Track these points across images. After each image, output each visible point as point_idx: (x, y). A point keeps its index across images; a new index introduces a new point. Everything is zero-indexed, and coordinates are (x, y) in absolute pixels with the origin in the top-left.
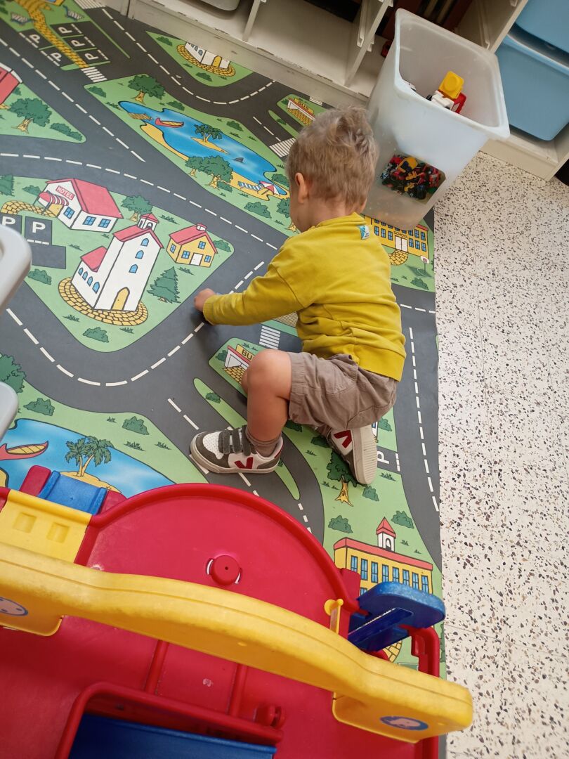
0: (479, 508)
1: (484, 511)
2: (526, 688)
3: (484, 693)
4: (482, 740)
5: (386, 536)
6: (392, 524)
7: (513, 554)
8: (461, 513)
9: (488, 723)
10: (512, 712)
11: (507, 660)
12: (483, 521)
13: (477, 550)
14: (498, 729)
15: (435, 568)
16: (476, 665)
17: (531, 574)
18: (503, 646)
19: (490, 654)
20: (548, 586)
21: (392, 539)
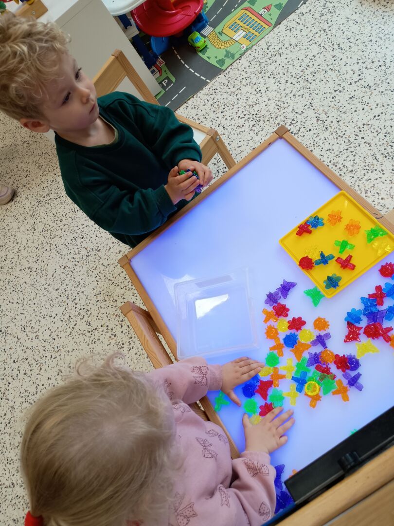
0: (322, 11)
1: (323, 12)
2: (262, 77)
3: (245, 71)
4: (228, 82)
5: (265, 10)
6: (273, 6)
7: (317, 33)
8: (310, 11)
9: (236, 79)
10: (248, 81)
11: (266, 66)
12: (317, 16)
13: (301, 26)
14: (237, 82)
15: (272, 27)
16: (252, 62)
17: (315, 43)
18: (269, 62)
19: (261, 61)
20: (318, 49)
21: (266, 11)
